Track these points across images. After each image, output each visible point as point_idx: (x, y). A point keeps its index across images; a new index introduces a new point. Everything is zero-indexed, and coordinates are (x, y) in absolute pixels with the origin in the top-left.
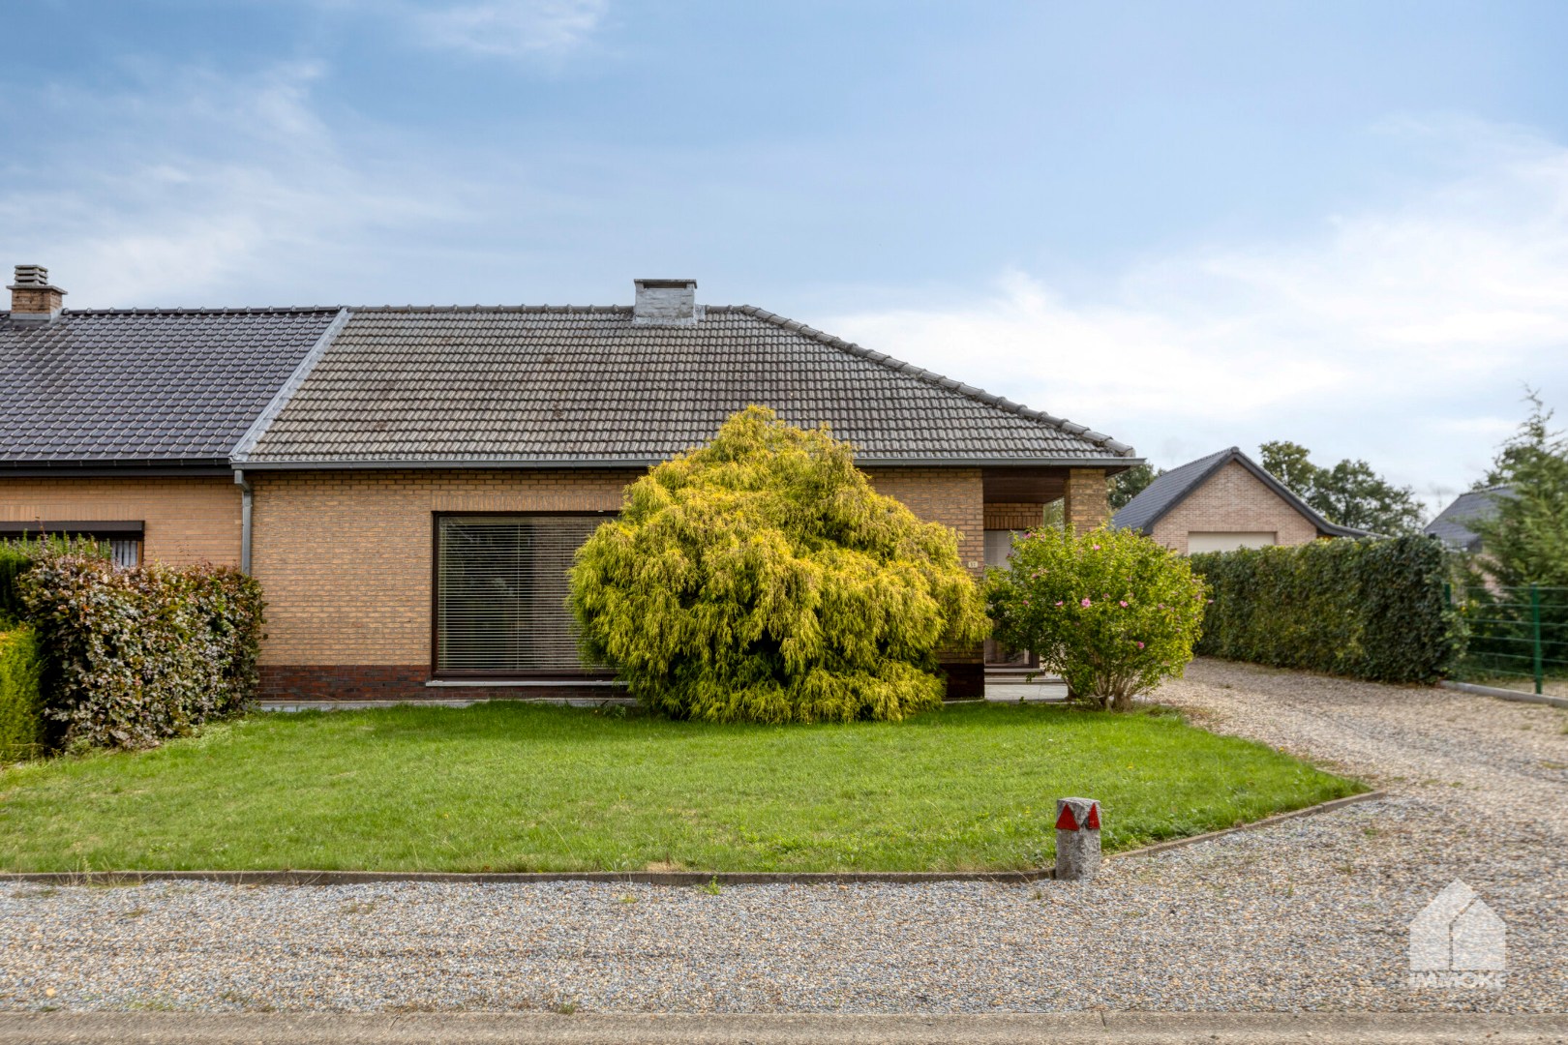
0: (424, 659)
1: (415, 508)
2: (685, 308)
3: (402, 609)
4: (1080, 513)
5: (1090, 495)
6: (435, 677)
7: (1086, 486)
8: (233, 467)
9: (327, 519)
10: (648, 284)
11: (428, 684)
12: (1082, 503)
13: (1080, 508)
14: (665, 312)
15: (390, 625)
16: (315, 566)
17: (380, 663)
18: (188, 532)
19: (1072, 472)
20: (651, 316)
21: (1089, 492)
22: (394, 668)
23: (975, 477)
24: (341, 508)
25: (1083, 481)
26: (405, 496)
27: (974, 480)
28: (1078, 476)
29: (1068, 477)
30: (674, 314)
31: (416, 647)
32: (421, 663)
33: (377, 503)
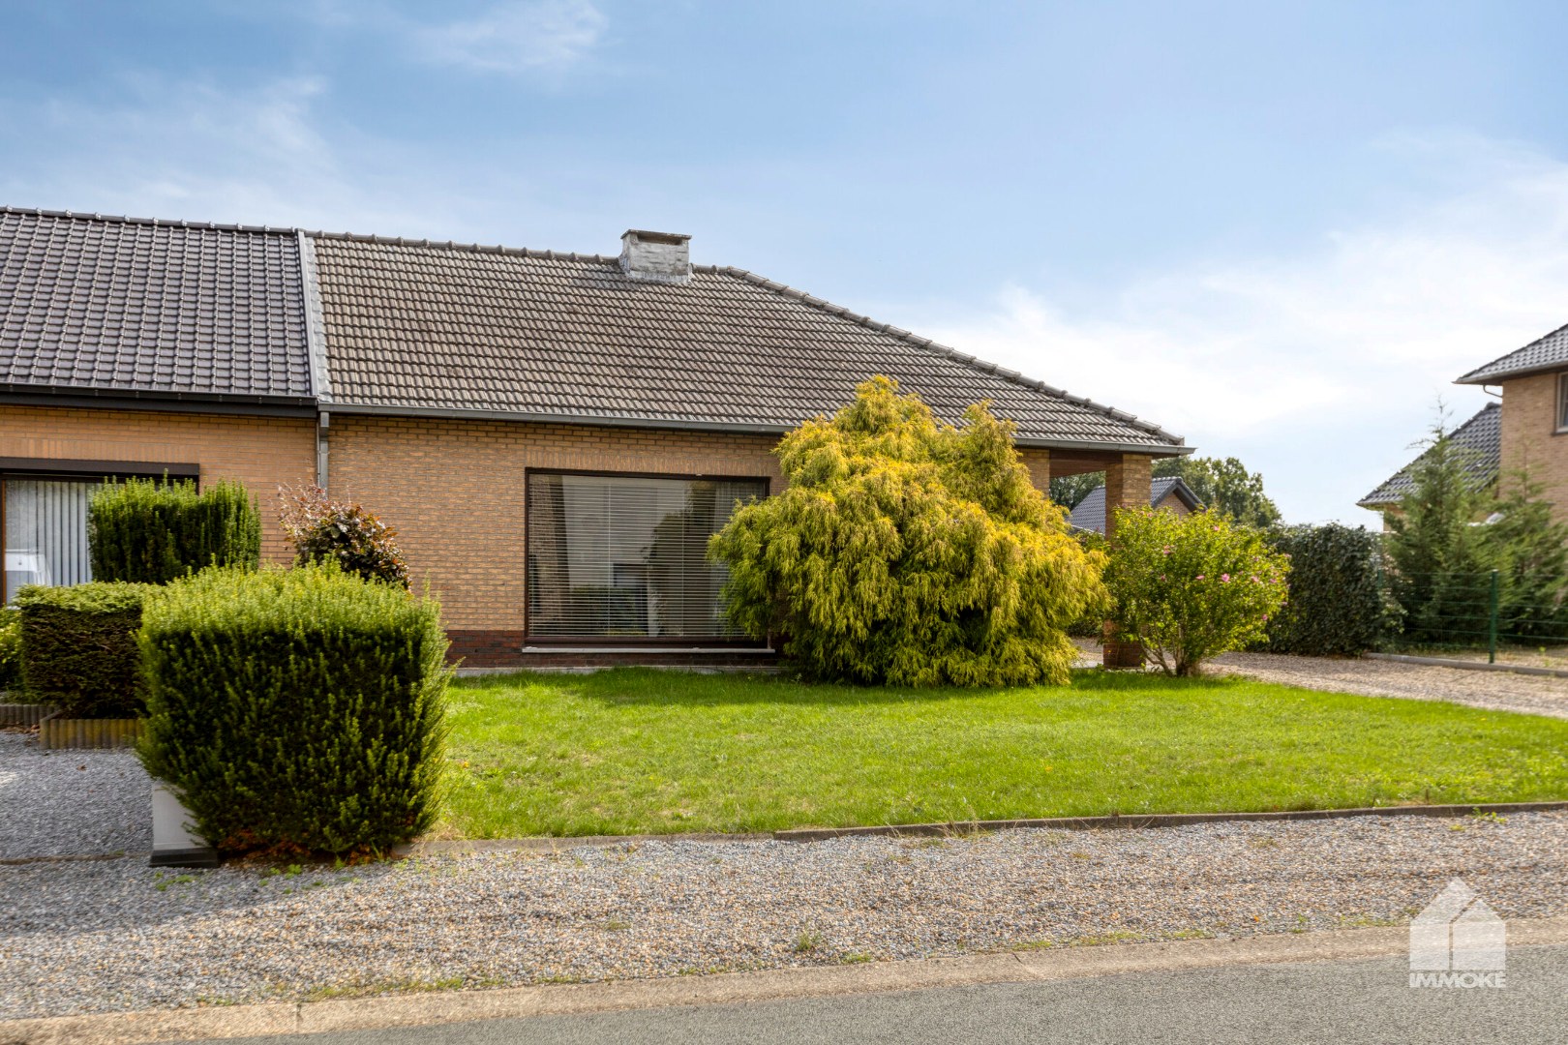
0: (517, 624)
1: (509, 464)
2: (680, 265)
3: (495, 571)
4: (1129, 496)
5: (1139, 480)
6: (528, 643)
7: (1136, 471)
8: (320, 409)
9: (412, 471)
10: (644, 237)
11: (524, 650)
12: (1132, 486)
13: (1130, 491)
14: (660, 267)
15: (483, 588)
16: (399, 523)
17: (472, 628)
19: (1125, 457)
20: (646, 270)
21: (1138, 476)
22: (487, 633)
23: (1043, 457)
24: (427, 460)
25: (1133, 466)
26: (497, 450)
27: (1043, 461)
28: (1130, 461)
29: (1121, 461)
30: (669, 271)
31: (511, 611)
32: (516, 628)
33: (466, 456)
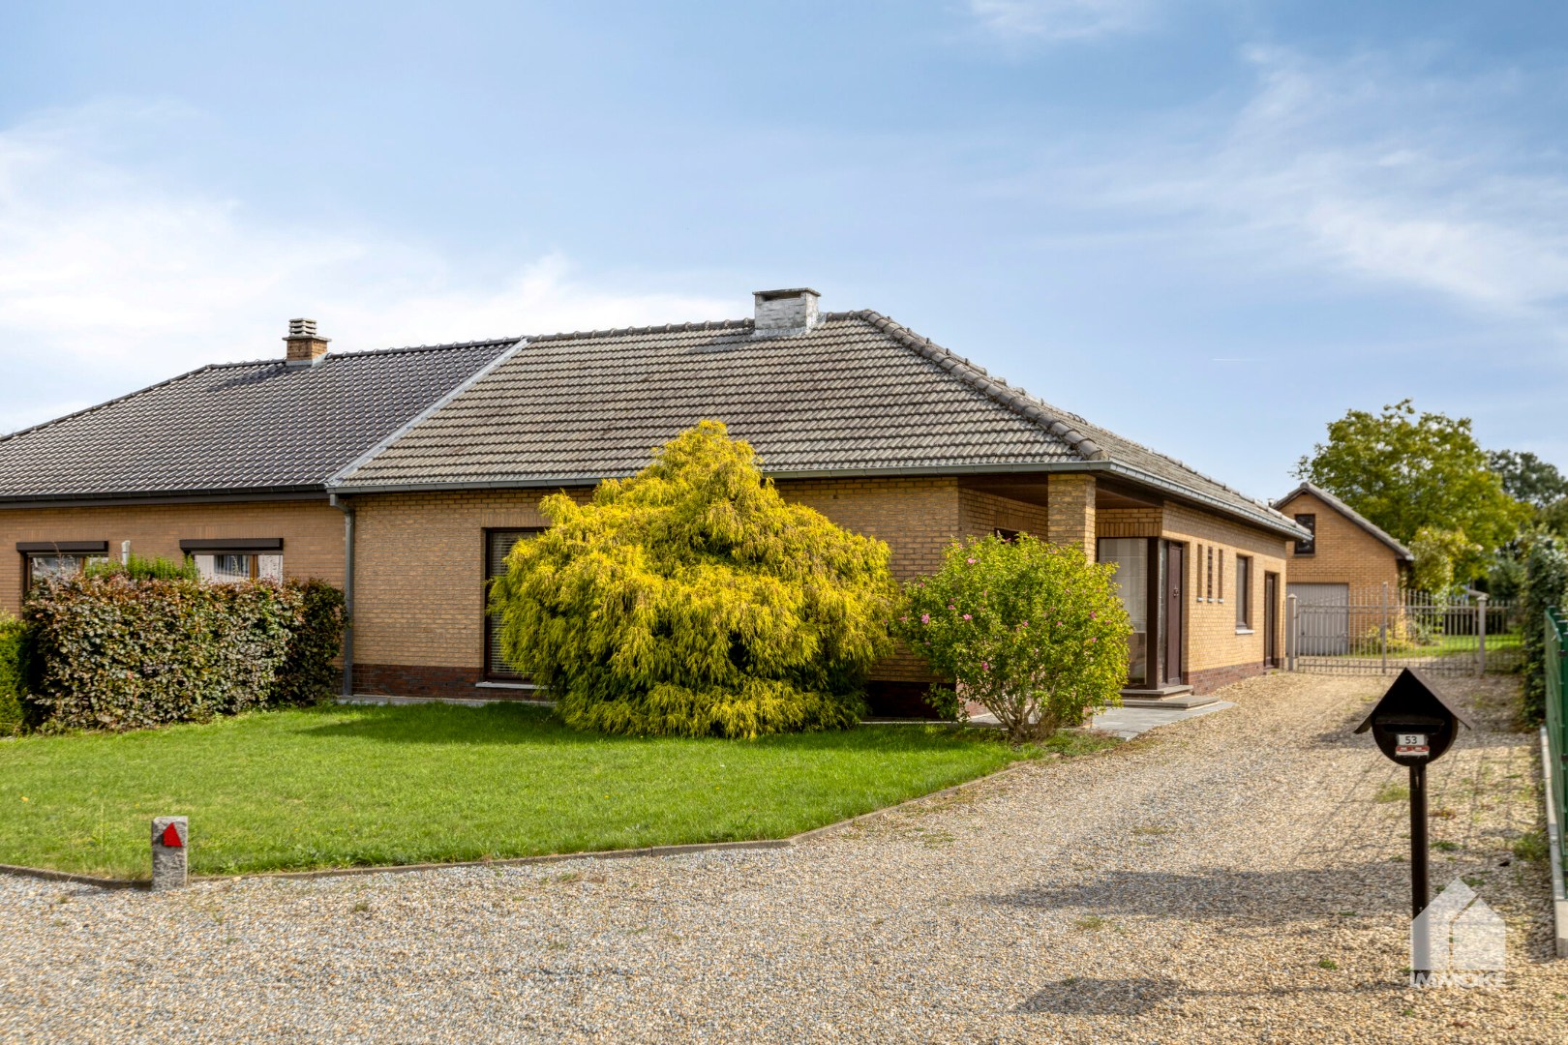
0: (476, 662)
1: (470, 526)
2: (798, 318)
3: (459, 617)
4: (1058, 523)
5: (1069, 504)
6: (487, 679)
7: (1064, 494)
8: (329, 492)
9: (405, 536)
10: (768, 297)
11: (477, 685)
12: (1060, 512)
13: (1057, 517)
14: (780, 323)
15: (451, 631)
16: (397, 578)
17: (444, 665)
18: (312, 548)
19: (1051, 478)
20: (769, 327)
21: (1067, 499)
22: (454, 669)
23: (950, 485)
24: (417, 526)
25: (1061, 488)
26: (461, 514)
27: (950, 489)
28: (1057, 482)
29: (1046, 482)
30: (789, 325)
31: (470, 651)
32: (473, 666)
33: (441, 521)
